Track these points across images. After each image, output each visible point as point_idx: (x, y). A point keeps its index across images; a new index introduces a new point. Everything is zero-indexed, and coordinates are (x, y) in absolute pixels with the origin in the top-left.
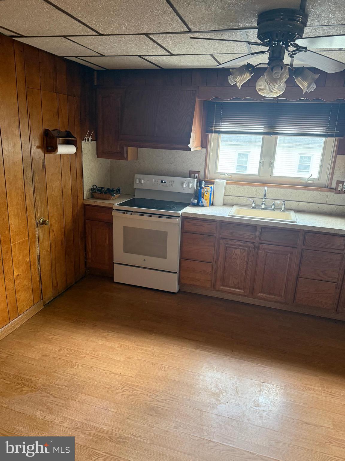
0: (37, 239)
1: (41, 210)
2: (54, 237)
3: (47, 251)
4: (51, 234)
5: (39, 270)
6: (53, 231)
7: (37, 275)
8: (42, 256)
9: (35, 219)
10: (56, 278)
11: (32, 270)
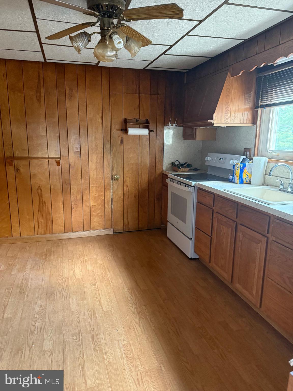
0: (111, 188)
1: (117, 170)
2: (128, 190)
3: (120, 197)
4: (125, 188)
5: (112, 208)
6: (127, 186)
7: (110, 211)
8: (115, 199)
9: (110, 174)
10: (127, 219)
11: (106, 206)
